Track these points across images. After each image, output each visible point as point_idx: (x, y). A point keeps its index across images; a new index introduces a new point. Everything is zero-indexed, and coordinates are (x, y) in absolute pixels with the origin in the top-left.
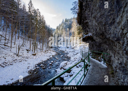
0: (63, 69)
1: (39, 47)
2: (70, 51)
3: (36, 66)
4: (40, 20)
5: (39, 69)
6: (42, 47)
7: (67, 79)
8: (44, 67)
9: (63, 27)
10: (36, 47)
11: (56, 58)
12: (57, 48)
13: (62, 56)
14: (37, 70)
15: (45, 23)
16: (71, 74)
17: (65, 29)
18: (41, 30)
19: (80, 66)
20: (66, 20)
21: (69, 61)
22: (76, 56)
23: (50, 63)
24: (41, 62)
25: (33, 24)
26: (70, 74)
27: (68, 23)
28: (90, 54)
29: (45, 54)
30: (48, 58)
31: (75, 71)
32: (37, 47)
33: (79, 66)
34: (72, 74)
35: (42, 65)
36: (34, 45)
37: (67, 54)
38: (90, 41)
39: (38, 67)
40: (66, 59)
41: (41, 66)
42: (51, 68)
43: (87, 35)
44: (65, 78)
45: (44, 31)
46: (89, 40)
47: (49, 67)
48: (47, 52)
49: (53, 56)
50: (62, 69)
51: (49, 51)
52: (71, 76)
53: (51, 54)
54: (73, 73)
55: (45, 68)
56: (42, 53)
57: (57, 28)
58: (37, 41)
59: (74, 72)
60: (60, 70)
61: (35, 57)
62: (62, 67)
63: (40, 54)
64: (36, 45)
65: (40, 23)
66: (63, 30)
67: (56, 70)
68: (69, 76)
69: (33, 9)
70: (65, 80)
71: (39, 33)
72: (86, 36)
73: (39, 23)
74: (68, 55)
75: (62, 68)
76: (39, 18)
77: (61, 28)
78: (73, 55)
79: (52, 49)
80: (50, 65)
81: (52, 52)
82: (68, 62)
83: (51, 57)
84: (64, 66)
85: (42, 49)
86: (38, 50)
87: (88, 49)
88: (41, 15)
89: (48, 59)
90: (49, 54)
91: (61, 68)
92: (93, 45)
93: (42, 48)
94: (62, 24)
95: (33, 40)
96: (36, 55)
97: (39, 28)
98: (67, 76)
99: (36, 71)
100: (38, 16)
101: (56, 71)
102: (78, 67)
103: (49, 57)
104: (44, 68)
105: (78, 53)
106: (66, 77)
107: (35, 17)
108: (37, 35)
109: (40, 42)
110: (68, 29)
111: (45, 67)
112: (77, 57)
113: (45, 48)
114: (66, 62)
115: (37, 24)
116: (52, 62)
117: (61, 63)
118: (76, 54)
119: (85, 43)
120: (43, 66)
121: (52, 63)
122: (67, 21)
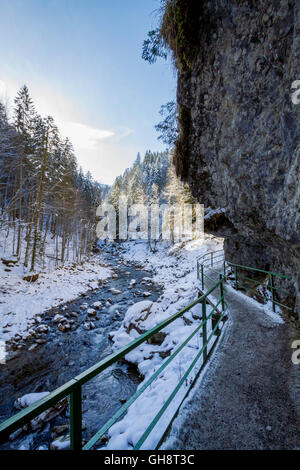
0: (137, 329)
1: (50, 249)
2: (162, 263)
3: (37, 323)
4: (57, 154)
5: (46, 332)
6: (63, 250)
7: (150, 367)
8: (68, 326)
9: (137, 178)
10: (38, 250)
11: (113, 289)
12: (117, 255)
13: (134, 281)
14: (40, 337)
15: (73, 164)
16: (165, 350)
17: (145, 185)
18: (57, 189)
19: (195, 318)
20: (150, 158)
21: (159, 299)
22: (182, 283)
23: (91, 311)
24: (56, 304)
25: (31, 167)
26: (161, 348)
27: (155, 167)
28: (230, 274)
29: (73, 277)
30: (84, 290)
31: (180, 335)
32: (42, 250)
33: (192, 320)
34: (168, 348)
35: (58, 316)
36: (32, 242)
37: (152, 273)
38: (228, 232)
39: (43, 327)
40: (147, 293)
41: (56, 323)
42: (91, 328)
43: (218, 211)
44: (142, 366)
45: (71, 193)
46: (224, 227)
47: (86, 325)
48: (80, 267)
49: (100, 282)
50: (133, 331)
51: (88, 266)
52: (163, 358)
53: (92, 276)
54: (171, 345)
55: (70, 329)
56: (62, 272)
57: (118, 183)
58: (44, 227)
59: (176, 339)
60: (125, 335)
61: (32, 287)
62: (133, 321)
63: (53, 275)
64: (39, 243)
65: (57, 166)
66: (139, 190)
67: (111, 333)
68: (157, 355)
69: (32, 117)
70: (142, 372)
71: (50, 200)
72: (213, 212)
73: (54, 164)
74: (155, 279)
75: (132, 326)
76: (54, 147)
77: (131, 185)
78: (174, 278)
79: (97, 258)
80: (90, 315)
81: (96, 268)
82: (155, 306)
83: (95, 285)
84: (140, 319)
85: (59, 259)
86: (47, 260)
87: (222, 258)
88: (62, 137)
89: (83, 295)
90: (85, 276)
91: (127, 325)
92: (237, 244)
93: (60, 253)
94: (134, 170)
95: (29, 227)
96: (39, 280)
97: (51, 184)
98: (151, 358)
99: (35, 342)
100: (49, 140)
101: (110, 338)
102: (188, 322)
103: (88, 288)
104: (66, 330)
105: (189, 272)
106: (145, 359)
107: (39, 144)
108: (45, 206)
109: (53, 231)
110: (155, 187)
111: (71, 324)
112: (186, 287)
113: (72, 254)
114: (146, 303)
115: (44, 169)
116: (98, 304)
117: (131, 309)
118: (182, 273)
119: (211, 236)
120: (62, 322)
121: (97, 308)
122: (152, 161)
